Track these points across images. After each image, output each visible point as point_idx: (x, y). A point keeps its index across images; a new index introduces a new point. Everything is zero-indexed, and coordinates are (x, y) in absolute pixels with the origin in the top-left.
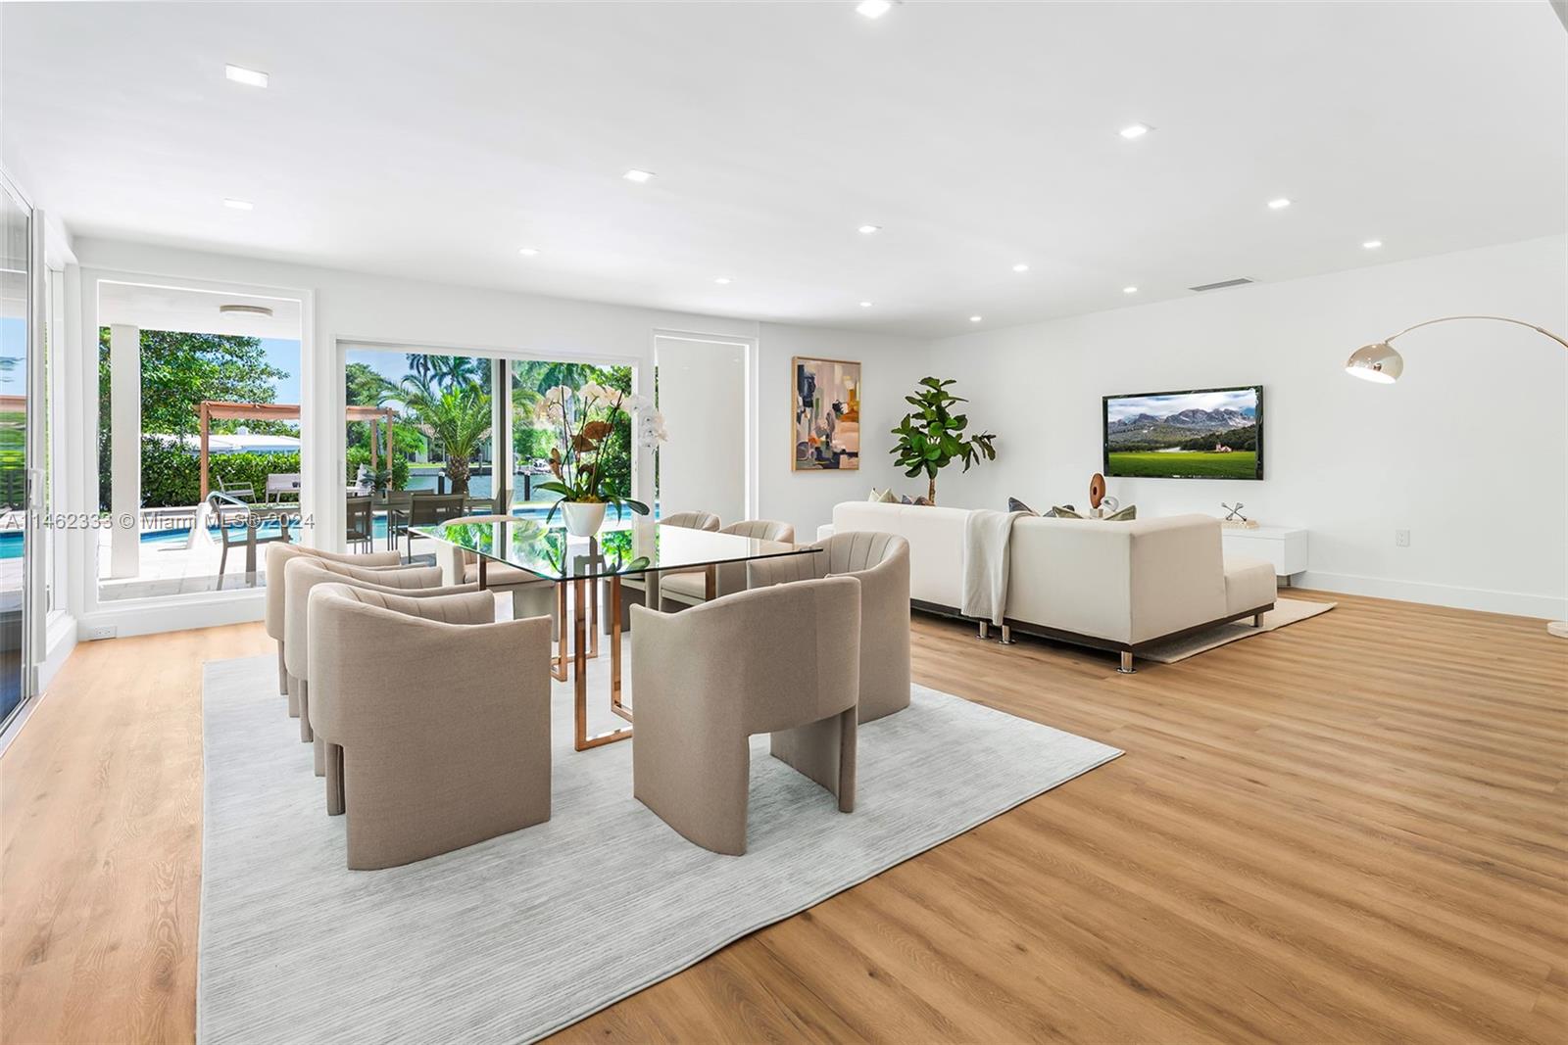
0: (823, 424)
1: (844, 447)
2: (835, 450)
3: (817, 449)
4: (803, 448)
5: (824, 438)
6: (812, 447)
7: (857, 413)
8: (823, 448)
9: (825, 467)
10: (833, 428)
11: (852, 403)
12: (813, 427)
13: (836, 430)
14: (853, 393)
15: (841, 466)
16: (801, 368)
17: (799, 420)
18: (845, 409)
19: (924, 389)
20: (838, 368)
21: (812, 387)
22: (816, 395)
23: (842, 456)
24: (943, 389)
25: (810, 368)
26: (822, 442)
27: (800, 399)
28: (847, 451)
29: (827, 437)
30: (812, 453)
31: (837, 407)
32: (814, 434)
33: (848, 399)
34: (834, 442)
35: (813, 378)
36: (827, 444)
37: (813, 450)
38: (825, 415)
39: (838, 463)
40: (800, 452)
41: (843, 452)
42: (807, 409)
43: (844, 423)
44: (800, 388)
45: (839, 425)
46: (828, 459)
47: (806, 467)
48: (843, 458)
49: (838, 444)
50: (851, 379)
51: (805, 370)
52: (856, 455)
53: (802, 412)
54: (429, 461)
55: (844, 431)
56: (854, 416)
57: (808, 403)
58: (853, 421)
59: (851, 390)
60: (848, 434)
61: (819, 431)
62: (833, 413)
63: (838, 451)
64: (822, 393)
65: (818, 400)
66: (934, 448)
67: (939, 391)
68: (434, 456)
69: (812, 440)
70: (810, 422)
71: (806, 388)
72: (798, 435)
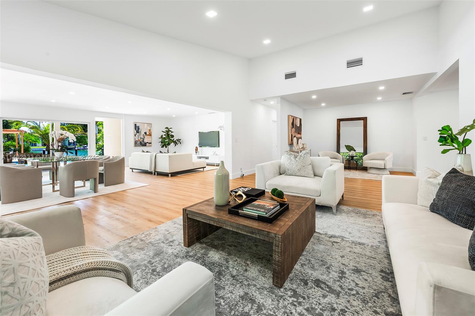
0: (142, 137)
3: (140, 142)
4: (136, 142)
5: (142, 140)
7: (151, 134)
8: (142, 142)
9: (142, 146)
10: (144, 137)
11: (150, 132)
12: (139, 137)
13: (145, 138)
14: (150, 130)
16: (135, 125)
17: (135, 135)
18: (148, 133)
19: (166, 129)
20: (145, 125)
21: (139, 129)
22: (140, 130)
23: (147, 144)
24: (170, 129)
25: (137, 125)
26: (142, 141)
27: (136, 132)
29: (143, 139)
31: (145, 133)
32: (139, 139)
33: (148, 131)
35: (139, 127)
38: (142, 135)
39: (146, 145)
40: (136, 143)
41: (147, 143)
44: (135, 129)
45: (146, 137)
47: (137, 146)
49: (146, 141)
50: (149, 127)
52: (151, 143)
54: (42, 146)
56: (150, 135)
57: (138, 132)
58: (150, 136)
59: (149, 130)
60: (149, 139)
61: (141, 138)
64: (141, 130)
65: (140, 131)
66: (167, 142)
67: (169, 130)
68: (44, 144)
69: (139, 140)
70: (138, 136)
71: (137, 129)
72: (135, 139)
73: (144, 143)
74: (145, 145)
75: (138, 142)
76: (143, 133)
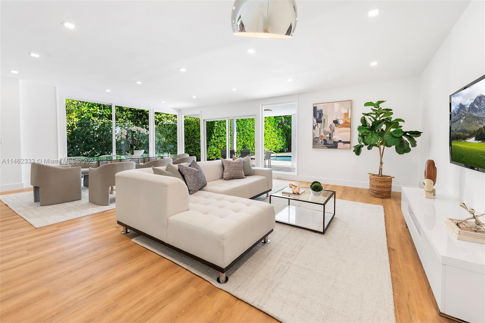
0: (328, 129)
1: (340, 139)
2: (335, 140)
3: (324, 140)
4: (316, 139)
5: (328, 135)
6: (321, 139)
7: (350, 123)
8: (328, 140)
9: (329, 148)
10: (333, 131)
11: (345, 119)
12: (322, 130)
13: (335, 132)
14: (347, 115)
15: (338, 148)
16: (315, 108)
17: (314, 128)
18: (341, 122)
20: (337, 105)
21: (321, 115)
22: (323, 118)
23: (339, 143)
25: (318, 108)
26: (327, 137)
27: (315, 121)
28: (342, 141)
29: (330, 134)
30: (321, 142)
31: (336, 122)
32: (322, 134)
33: (343, 117)
34: (333, 137)
35: (321, 111)
36: (330, 138)
37: (322, 140)
38: (329, 126)
39: (337, 146)
40: (315, 142)
41: (340, 141)
42: (318, 124)
43: (340, 129)
44: (315, 115)
45: (337, 129)
46: (331, 144)
47: (318, 147)
48: (340, 145)
49: (336, 137)
50: (345, 109)
51: (317, 109)
52: (349, 143)
53: (316, 125)
55: (340, 132)
56: (346, 125)
57: (319, 121)
58: (347, 127)
59: (345, 114)
60: (343, 133)
61: (325, 133)
62: (334, 125)
63: (337, 141)
64: (327, 116)
65: (324, 120)
69: (322, 136)
70: (320, 129)
71: (318, 115)
72: (314, 134)
73: (332, 143)
74: (334, 146)
75: (320, 141)
76: (330, 122)
